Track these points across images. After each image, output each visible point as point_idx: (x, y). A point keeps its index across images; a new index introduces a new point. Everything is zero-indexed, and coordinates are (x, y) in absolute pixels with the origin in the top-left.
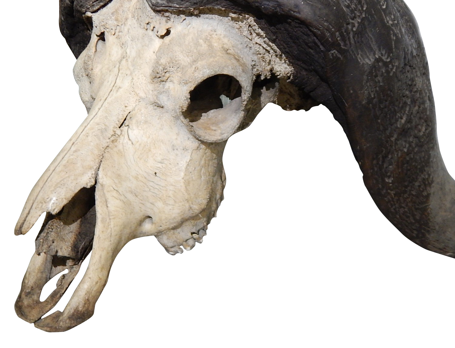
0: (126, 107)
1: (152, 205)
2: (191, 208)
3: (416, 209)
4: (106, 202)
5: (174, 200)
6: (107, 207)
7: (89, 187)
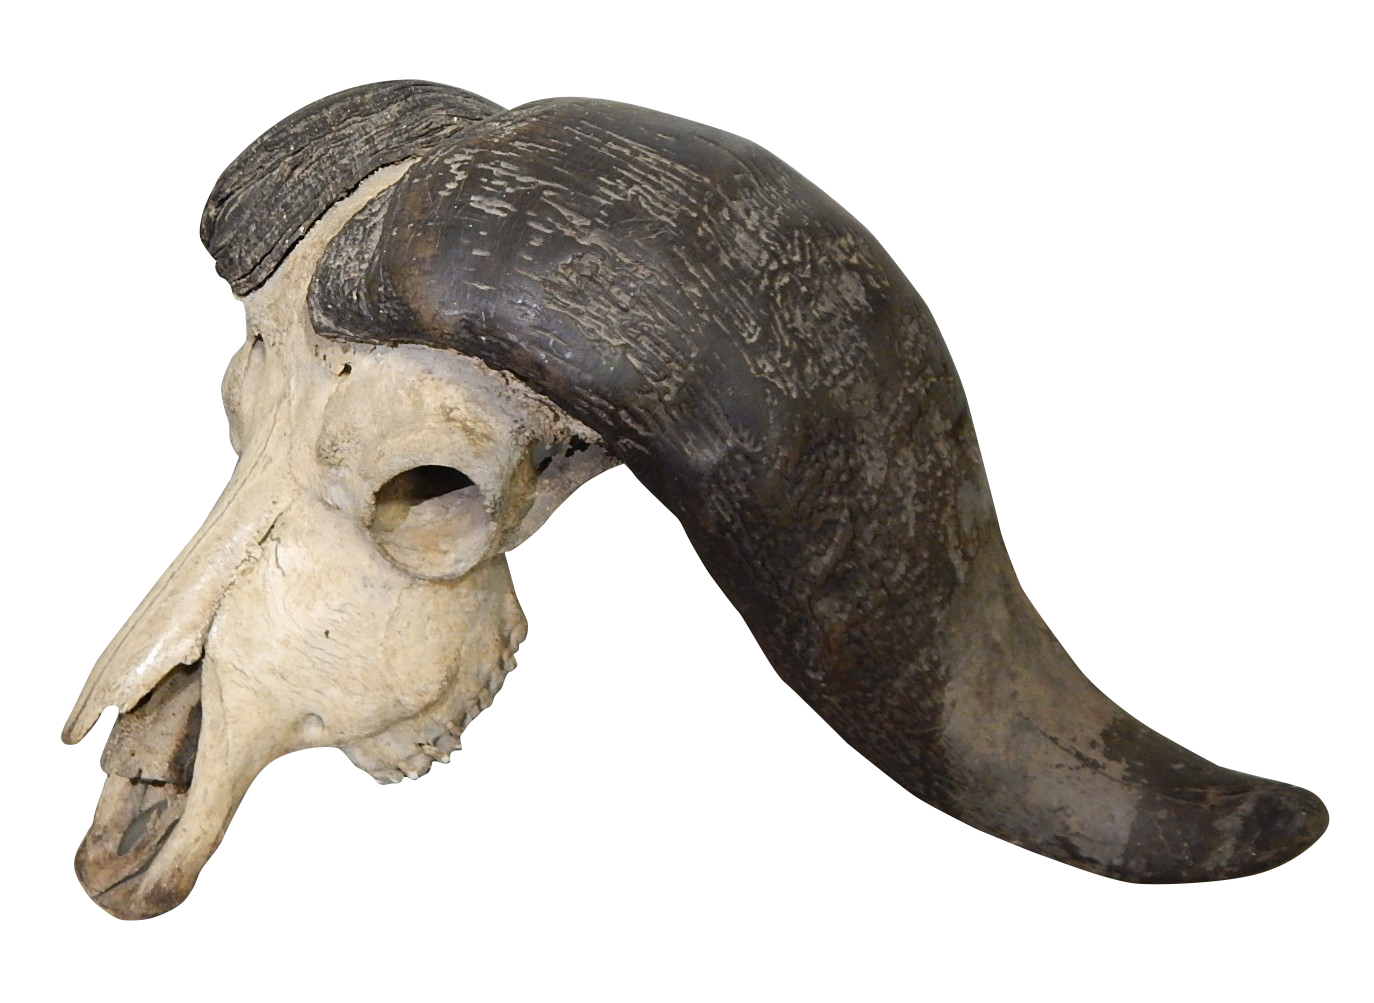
0: (274, 503)
1: (319, 695)
2: (399, 702)
3: (909, 737)
4: (221, 690)
5: (363, 685)
6: (222, 700)
7: (189, 663)
